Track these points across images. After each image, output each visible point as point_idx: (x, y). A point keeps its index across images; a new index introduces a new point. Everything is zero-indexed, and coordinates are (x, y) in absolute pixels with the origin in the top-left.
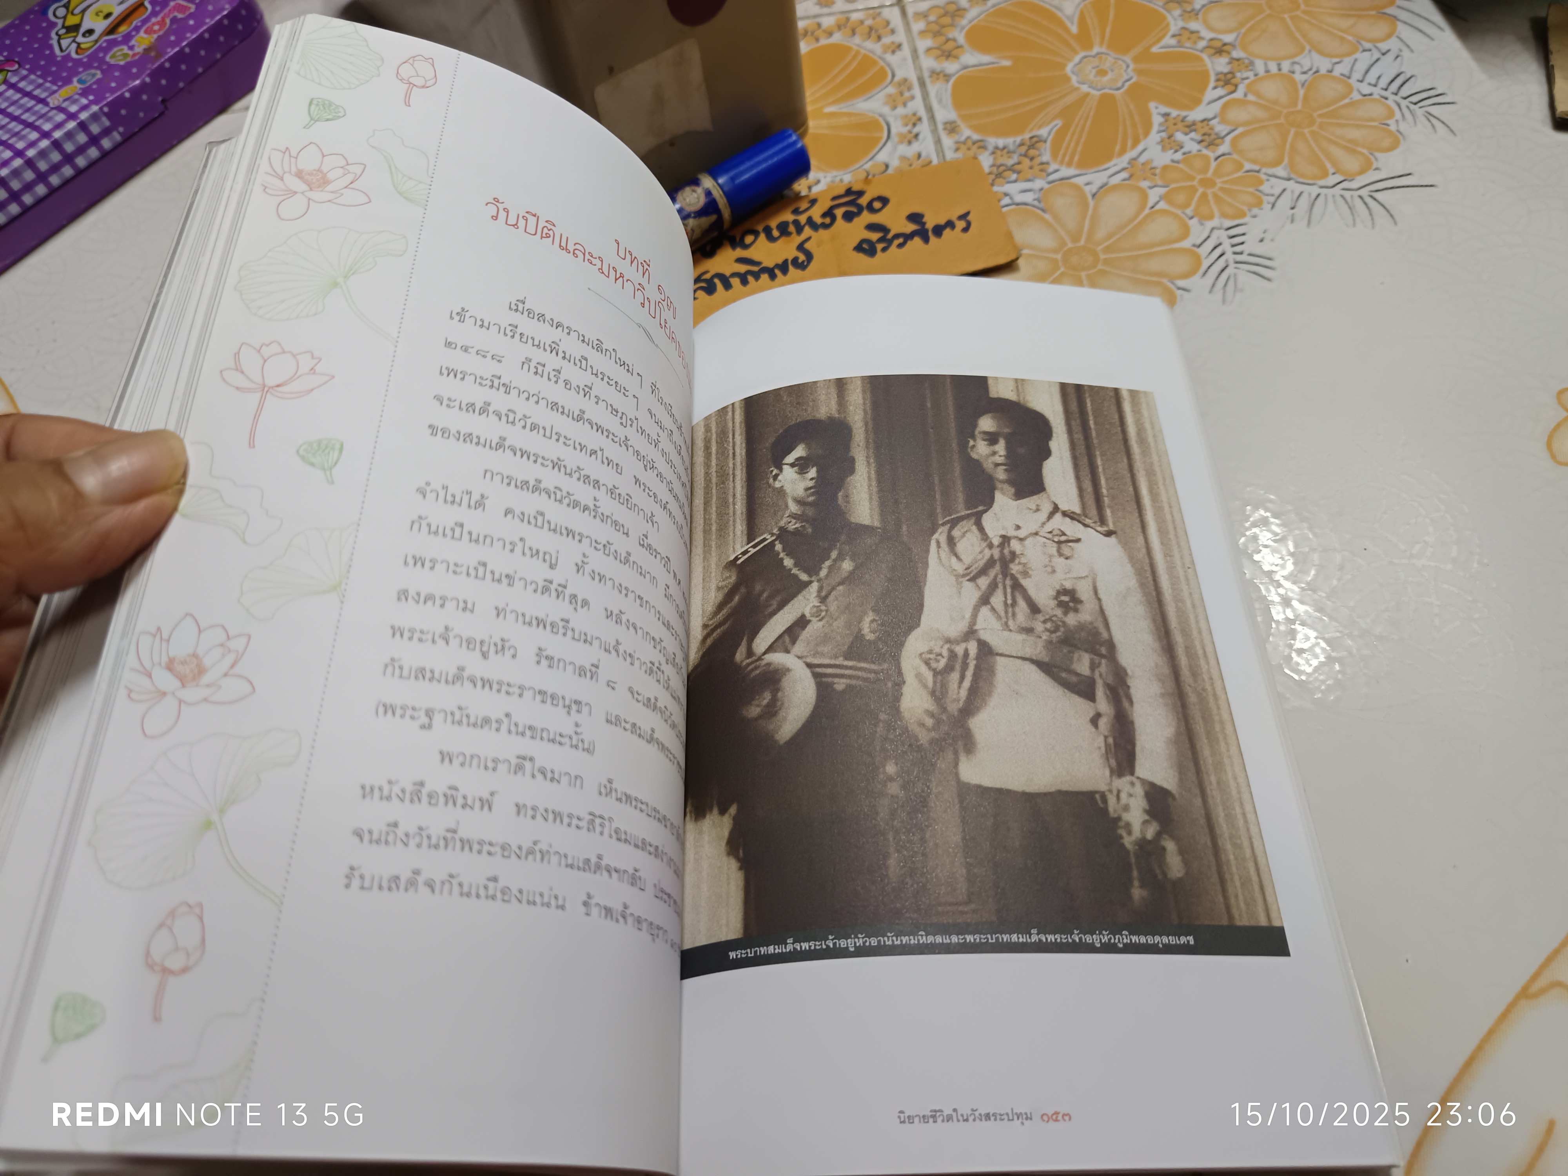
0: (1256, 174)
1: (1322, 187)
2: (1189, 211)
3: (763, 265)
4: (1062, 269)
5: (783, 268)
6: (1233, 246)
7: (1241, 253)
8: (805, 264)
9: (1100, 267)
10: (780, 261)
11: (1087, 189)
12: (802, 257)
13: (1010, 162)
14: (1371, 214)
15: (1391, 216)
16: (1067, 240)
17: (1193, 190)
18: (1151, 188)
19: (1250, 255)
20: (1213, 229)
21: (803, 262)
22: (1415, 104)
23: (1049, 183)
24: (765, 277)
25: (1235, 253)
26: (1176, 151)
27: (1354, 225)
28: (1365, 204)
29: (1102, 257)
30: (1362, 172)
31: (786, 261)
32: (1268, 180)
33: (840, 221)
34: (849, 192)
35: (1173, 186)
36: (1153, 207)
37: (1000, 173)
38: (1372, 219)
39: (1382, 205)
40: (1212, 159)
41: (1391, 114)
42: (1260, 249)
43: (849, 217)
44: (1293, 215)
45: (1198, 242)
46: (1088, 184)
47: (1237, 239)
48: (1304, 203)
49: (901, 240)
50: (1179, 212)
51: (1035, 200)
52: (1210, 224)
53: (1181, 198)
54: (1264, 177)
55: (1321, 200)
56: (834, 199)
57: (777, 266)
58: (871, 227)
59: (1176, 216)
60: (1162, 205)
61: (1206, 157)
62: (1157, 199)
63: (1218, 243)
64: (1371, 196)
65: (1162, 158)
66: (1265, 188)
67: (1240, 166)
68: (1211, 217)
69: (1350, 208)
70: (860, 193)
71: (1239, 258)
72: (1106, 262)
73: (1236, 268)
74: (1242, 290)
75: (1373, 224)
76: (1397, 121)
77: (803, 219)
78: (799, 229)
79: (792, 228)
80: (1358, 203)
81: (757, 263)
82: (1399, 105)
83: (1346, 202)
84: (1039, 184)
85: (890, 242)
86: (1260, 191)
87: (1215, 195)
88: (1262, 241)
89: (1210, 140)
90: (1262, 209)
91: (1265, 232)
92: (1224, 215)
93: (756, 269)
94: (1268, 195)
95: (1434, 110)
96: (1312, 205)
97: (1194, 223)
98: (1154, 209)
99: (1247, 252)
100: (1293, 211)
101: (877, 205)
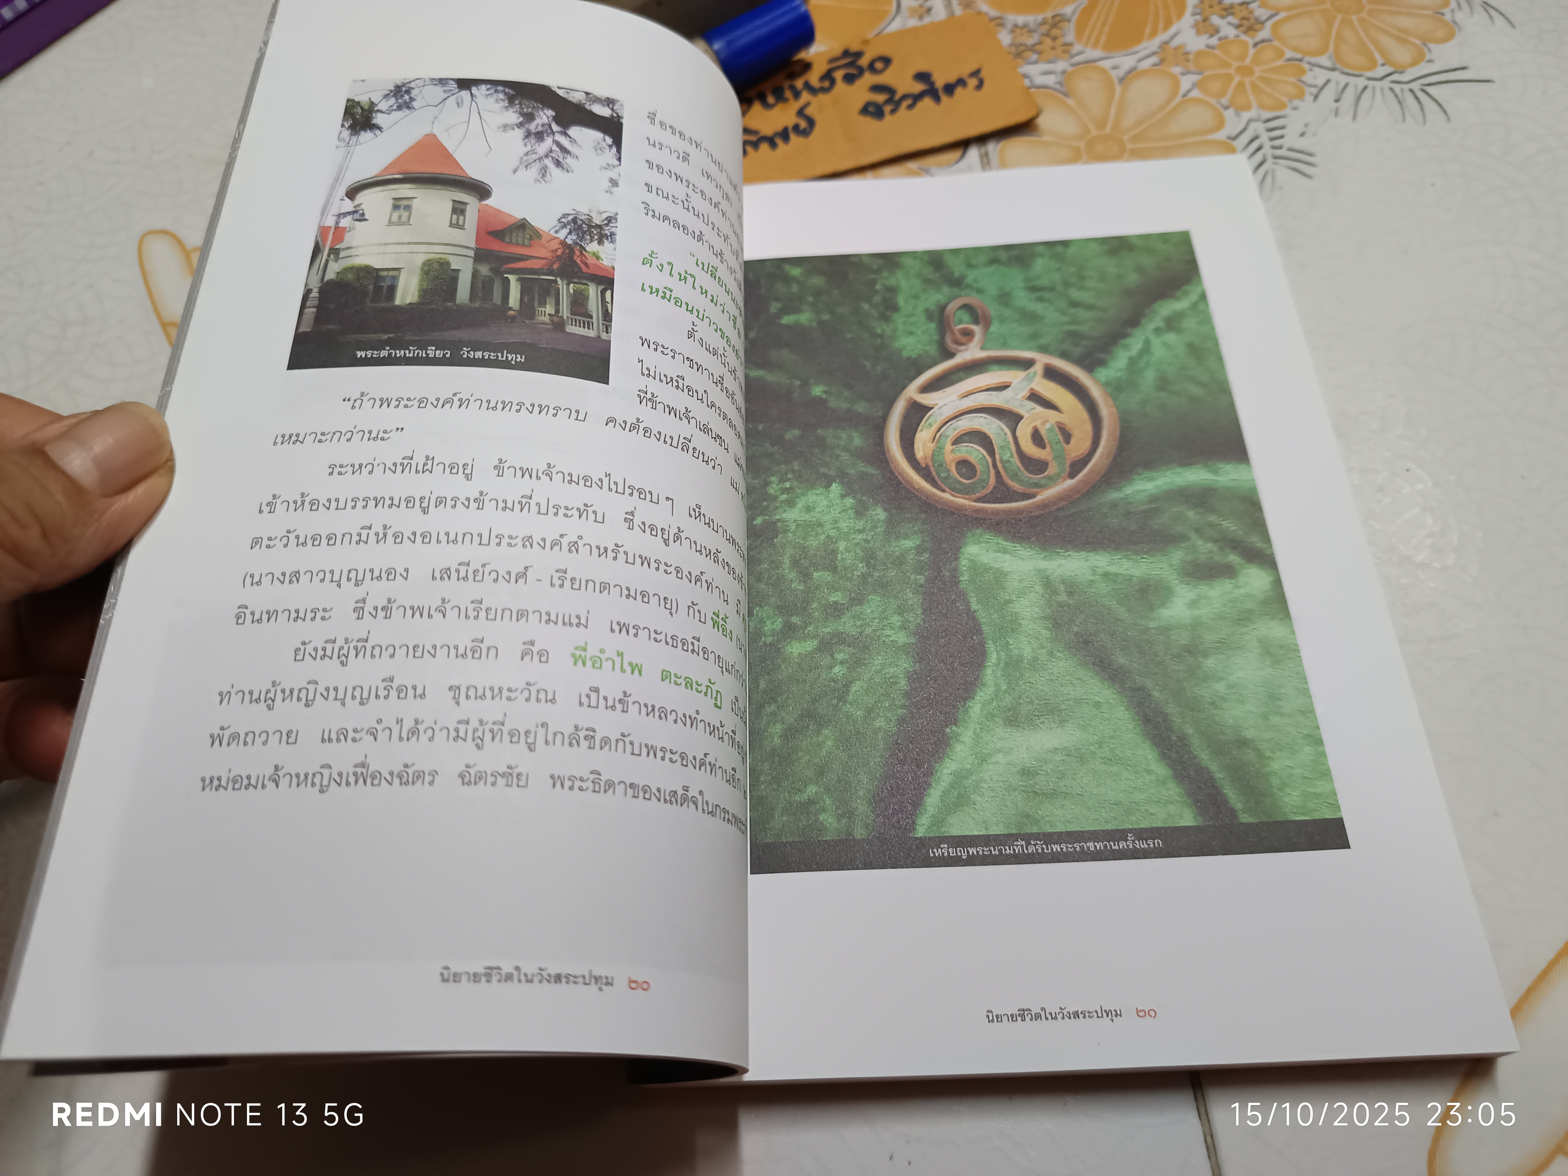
0: (1298, 63)
1: (1370, 79)
2: (1224, 101)
3: (761, 135)
4: (1085, 159)
5: (784, 135)
6: (1272, 139)
7: (1280, 147)
8: (808, 130)
9: (1128, 156)
10: (779, 127)
11: (1114, 73)
12: (803, 124)
13: (1030, 41)
14: (1422, 109)
15: (1445, 113)
16: (1091, 126)
17: (1229, 78)
18: (1184, 74)
19: (1290, 149)
20: (1250, 121)
21: (805, 129)
23: (1073, 65)
24: (764, 147)
25: (1274, 147)
26: (1211, 36)
27: (1404, 120)
28: (1416, 98)
29: (1131, 145)
30: (1415, 63)
31: (786, 128)
32: (1311, 70)
33: (840, 84)
34: (847, 54)
35: (1207, 74)
36: (1184, 95)
37: (1019, 52)
38: (1423, 114)
39: (1435, 100)
40: (1250, 46)
42: (1300, 144)
43: (849, 79)
44: (1337, 108)
45: (1234, 133)
46: (1114, 68)
47: (1276, 132)
48: (1349, 96)
49: (909, 102)
50: (1213, 101)
51: (1057, 83)
52: (1246, 115)
53: (1216, 86)
54: (1306, 66)
55: (1368, 92)
56: (831, 61)
57: (777, 134)
58: (876, 89)
59: (1210, 106)
60: (1195, 94)
61: (1245, 44)
62: (1190, 86)
63: (1256, 135)
64: (1423, 91)
65: (1196, 43)
66: (1309, 77)
67: (1280, 54)
68: (1248, 107)
69: (1399, 102)
70: (860, 55)
71: (1278, 152)
72: (1135, 152)
73: (1275, 163)
74: (1281, 188)
75: (1423, 119)
76: (1453, 11)
77: (799, 83)
78: (797, 94)
79: (788, 94)
80: (1410, 99)
81: (758, 132)
83: (1395, 95)
84: (1061, 66)
85: (897, 105)
86: (1303, 82)
87: (1254, 85)
88: (1302, 135)
89: (1249, 25)
90: (1303, 101)
91: (1306, 125)
92: (1262, 106)
93: (757, 138)
94: (1311, 86)
96: (1358, 99)
97: (1229, 114)
98: (1185, 98)
99: (1286, 147)
100: (1337, 104)
101: (879, 65)
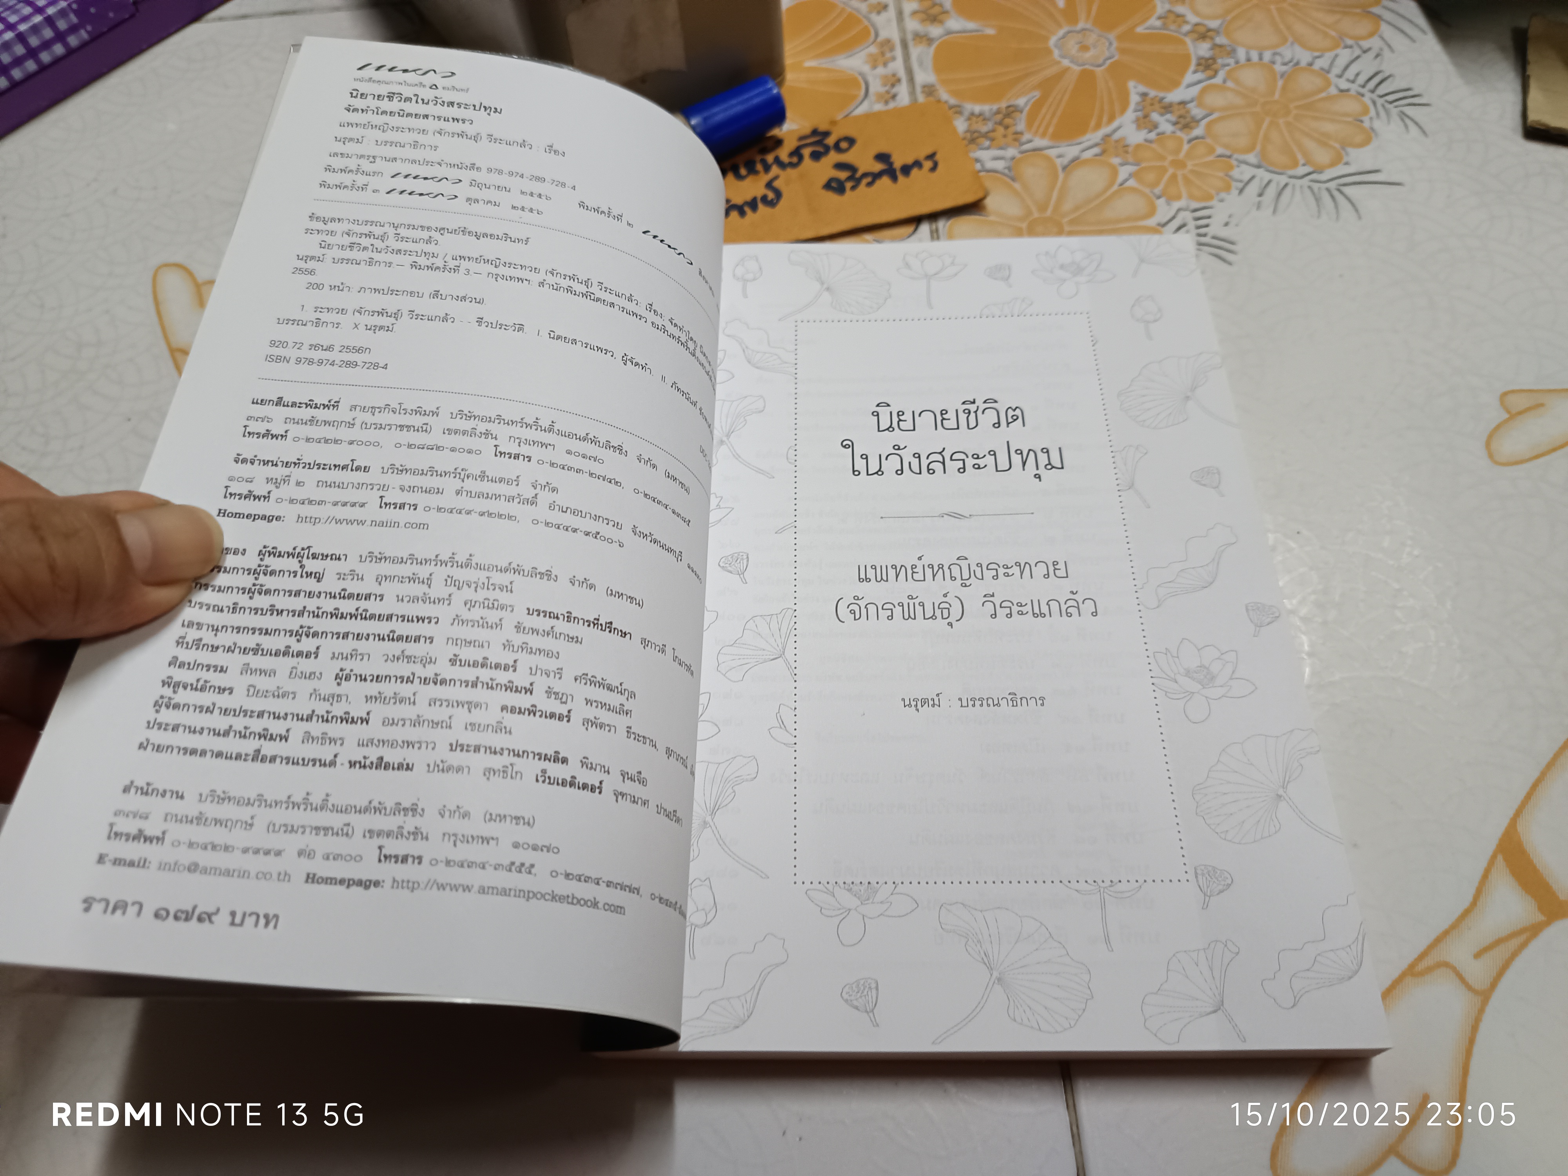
0: (1228, 159)
1: (1291, 177)
2: (1157, 191)
3: (731, 203)
5: (753, 204)
6: (1198, 227)
7: (1205, 235)
8: (775, 201)
10: (749, 197)
11: (1059, 161)
12: (771, 195)
13: (984, 129)
14: (1336, 207)
15: (1357, 210)
16: (1036, 209)
17: (1163, 170)
18: (1122, 165)
19: (1214, 238)
20: (1179, 210)
21: (772, 200)
22: (1391, 103)
23: (1022, 152)
24: (734, 214)
25: (1200, 235)
26: (1150, 131)
27: (1319, 216)
28: (1332, 196)
29: (1069, 228)
30: (1333, 164)
31: (755, 199)
32: (1238, 166)
33: (807, 160)
34: (816, 133)
35: (1143, 165)
36: (1121, 185)
37: (973, 139)
38: (1337, 212)
39: (1348, 199)
40: (1185, 142)
41: (1366, 111)
42: (1224, 233)
43: (816, 156)
44: (1260, 202)
45: (1165, 219)
46: (1059, 156)
47: (1202, 222)
48: (1271, 191)
49: (869, 179)
50: (1147, 190)
51: (1005, 168)
52: (1176, 205)
53: (1151, 177)
54: (1234, 163)
55: (1289, 189)
57: (746, 203)
58: (840, 166)
59: (1144, 195)
60: (1131, 183)
61: (1180, 140)
62: (1127, 176)
63: (1184, 223)
64: (1339, 190)
65: (1135, 136)
66: (1235, 173)
67: (1212, 150)
68: (1178, 197)
69: (1316, 199)
70: (827, 134)
71: (1204, 240)
75: (1338, 217)
76: (1371, 119)
77: (770, 157)
78: (767, 168)
79: (760, 167)
80: (1325, 195)
82: (1374, 103)
83: (1313, 193)
84: (1011, 152)
85: (858, 182)
86: (1230, 177)
87: (1185, 178)
88: (1226, 224)
89: (1186, 123)
90: (1229, 194)
91: (1230, 216)
92: (1191, 197)
94: (1237, 181)
95: (1409, 111)
96: (1279, 194)
97: (1161, 202)
98: (1123, 186)
99: (1210, 234)
100: (1260, 199)
101: (844, 145)
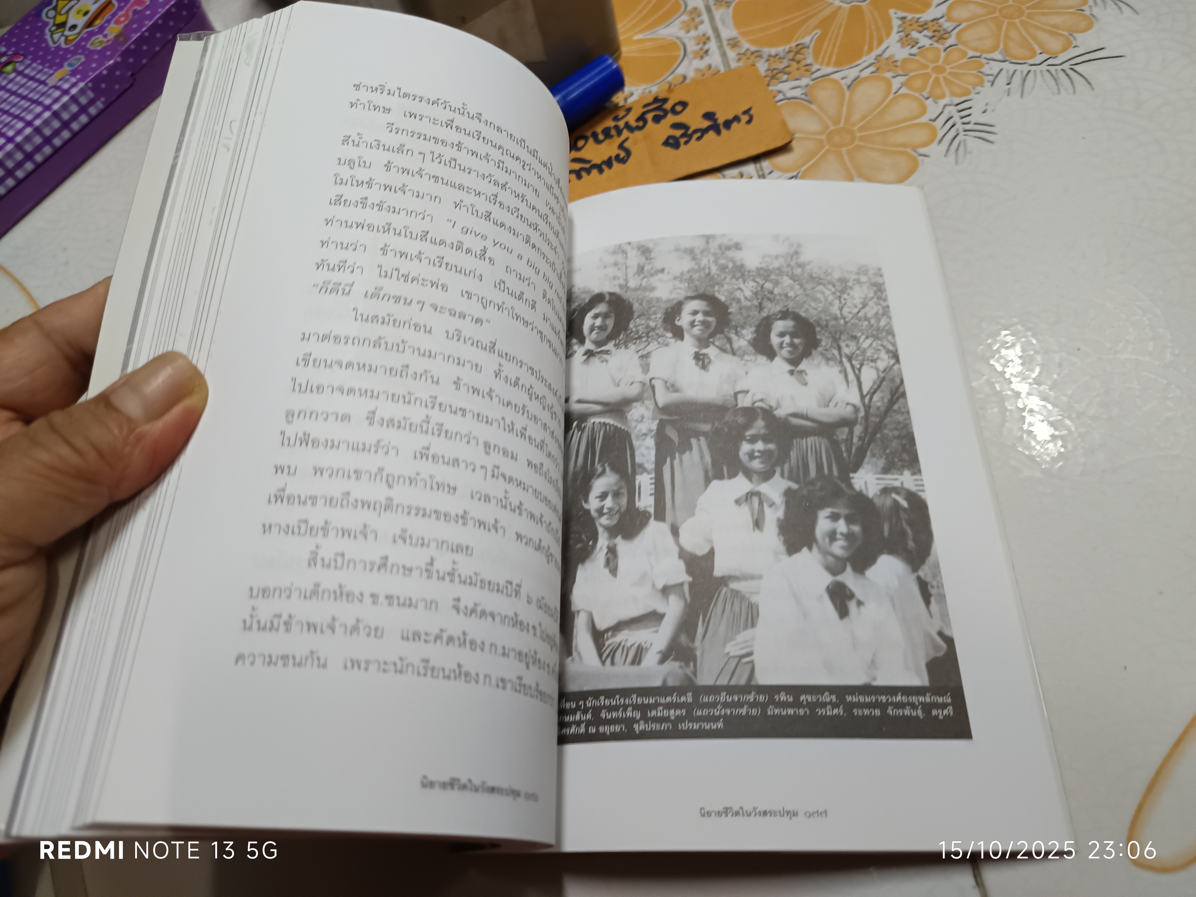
1: (1031, 65)
2: (925, 94)
3: (592, 163)
4: (827, 147)
5: (609, 163)
6: (962, 118)
7: (968, 123)
8: (626, 158)
9: (857, 143)
10: (605, 158)
11: (843, 82)
12: (623, 154)
13: (781, 66)
14: (1072, 83)
15: (1089, 83)
16: (830, 123)
17: (928, 76)
18: (894, 77)
19: (976, 124)
20: (945, 106)
21: (624, 157)
23: (813, 80)
24: (595, 172)
25: (964, 124)
26: (912, 47)
27: (1059, 93)
28: (1067, 75)
29: (858, 134)
30: (1064, 50)
31: (610, 158)
32: (987, 63)
33: (650, 123)
34: (656, 100)
35: (911, 75)
36: (896, 93)
37: (774, 75)
38: (1074, 87)
39: (1081, 75)
40: (942, 51)
41: (1085, 2)
42: (983, 119)
43: (657, 119)
44: (1009, 89)
45: (934, 117)
46: (843, 78)
47: (965, 112)
48: (1017, 79)
49: (699, 134)
50: (917, 94)
51: (803, 94)
52: (942, 102)
53: (918, 83)
54: (984, 61)
55: (1031, 76)
56: (645, 106)
57: (604, 162)
58: (676, 126)
59: (915, 98)
60: (904, 90)
61: (937, 50)
62: (900, 86)
63: (950, 116)
64: (1072, 69)
65: (901, 53)
66: (986, 69)
67: (964, 54)
68: (943, 97)
69: (1055, 79)
70: (665, 100)
71: (967, 127)
72: (861, 138)
73: (965, 135)
74: (970, 153)
75: (1074, 91)
76: (1091, 7)
77: (621, 124)
78: (619, 132)
79: (613, 132)
80: (1062, 76)
81: (588, 162)
83: (1052, 75)
84: (805, 81)
85: (690, 136)
86: (981, 73)
87: (945, 79)
88: (984, 112)
89: (940, 36)
90: (983, 87)
91: (987, 105)
92: (953, 94)
93: (587, 166)
94: (988, 75)
96: (1024, 80)
97: (930, 102)
98: (897, 94)
99: (973, 122)
100: (1009, 86)
101: (679, 108)
